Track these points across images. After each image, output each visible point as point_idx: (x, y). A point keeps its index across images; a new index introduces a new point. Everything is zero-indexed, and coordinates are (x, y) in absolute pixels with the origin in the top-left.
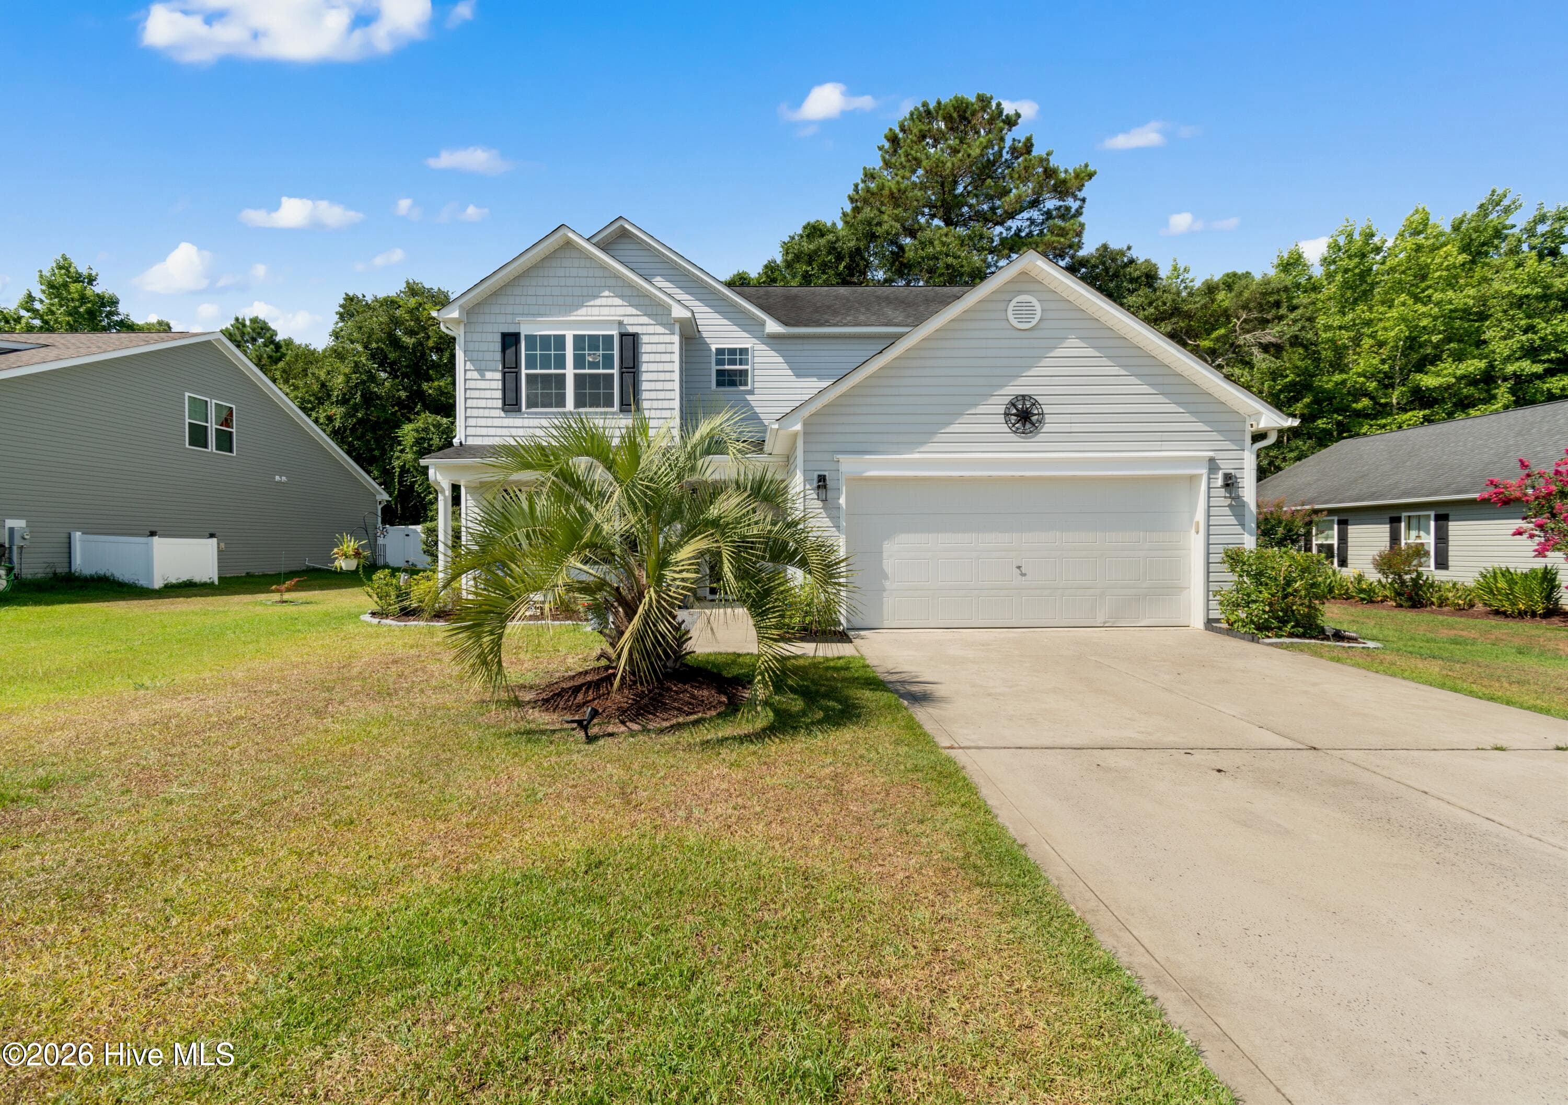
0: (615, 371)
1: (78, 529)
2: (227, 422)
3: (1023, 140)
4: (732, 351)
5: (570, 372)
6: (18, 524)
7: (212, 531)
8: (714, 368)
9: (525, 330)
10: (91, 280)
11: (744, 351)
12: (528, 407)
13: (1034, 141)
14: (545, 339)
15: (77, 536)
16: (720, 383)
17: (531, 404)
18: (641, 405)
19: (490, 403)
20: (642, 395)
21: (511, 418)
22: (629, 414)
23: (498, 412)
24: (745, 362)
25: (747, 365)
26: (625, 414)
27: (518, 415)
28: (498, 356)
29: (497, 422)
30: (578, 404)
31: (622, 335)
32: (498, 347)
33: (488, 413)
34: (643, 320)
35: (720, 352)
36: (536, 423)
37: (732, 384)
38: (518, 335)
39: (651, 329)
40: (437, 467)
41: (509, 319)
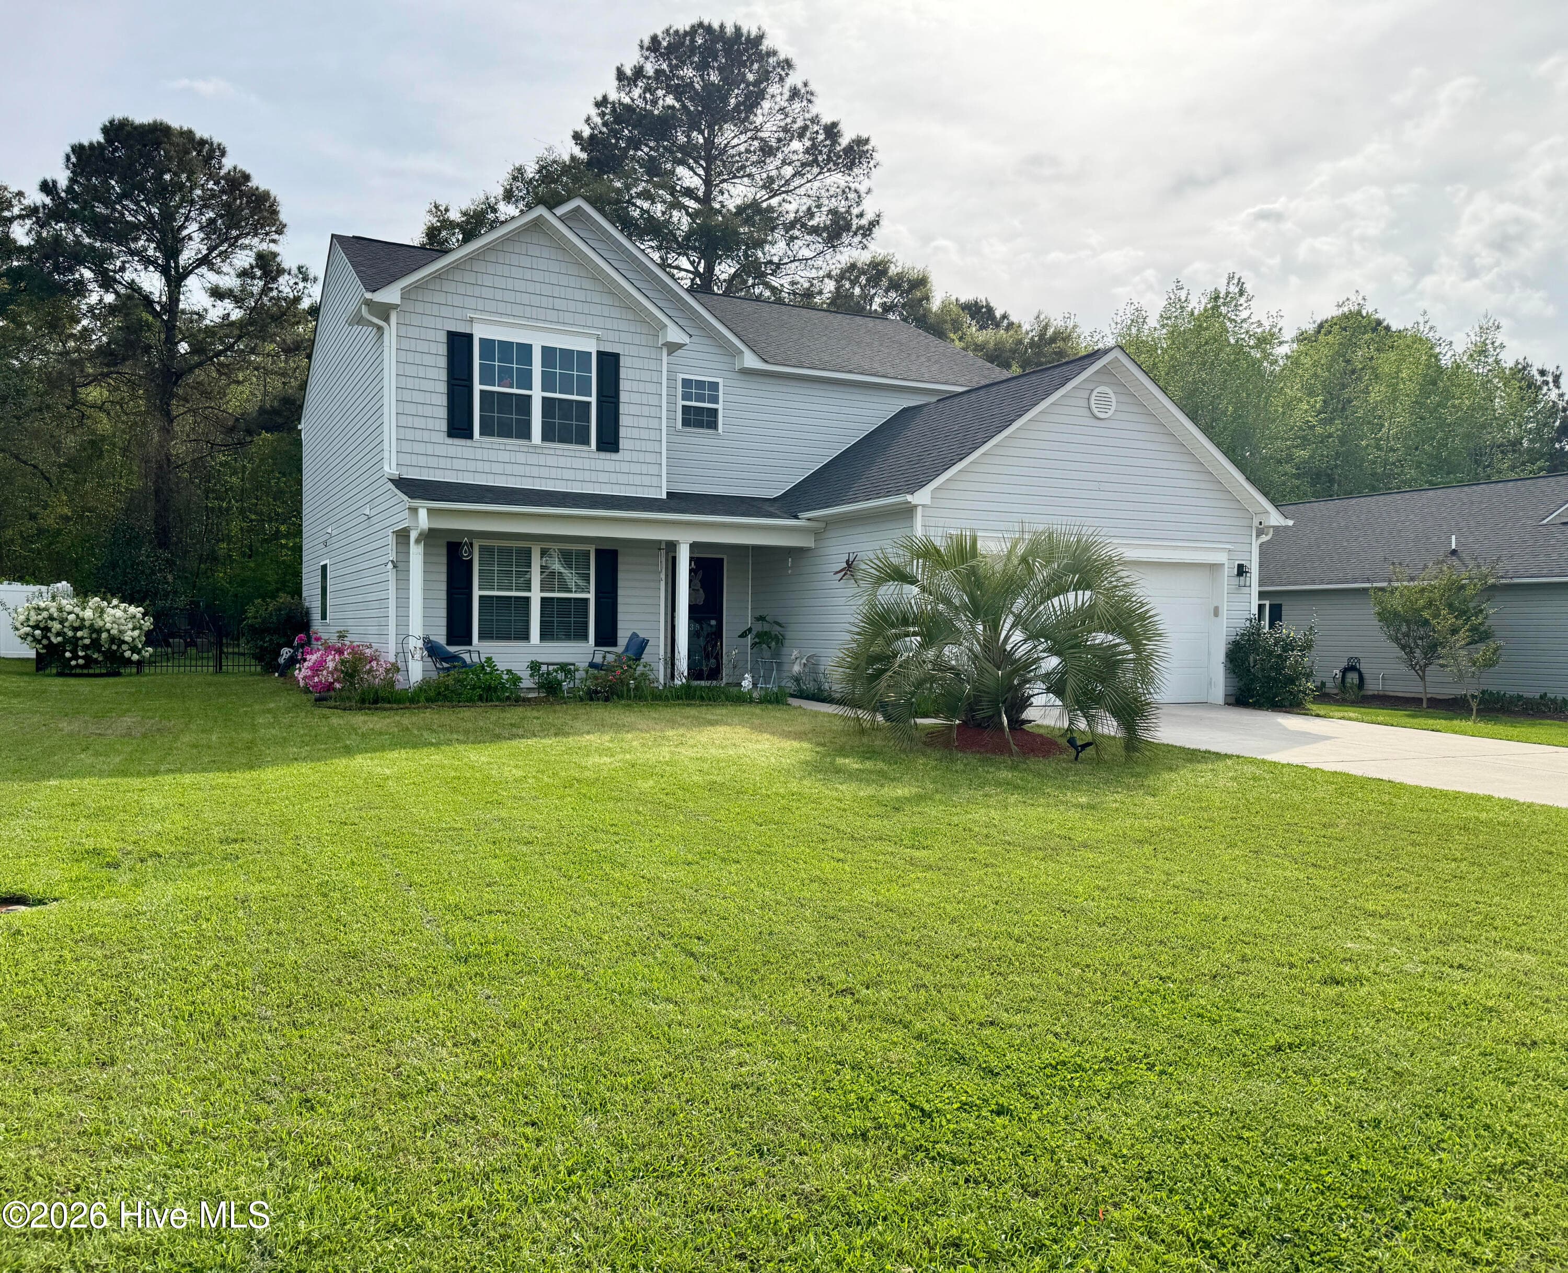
0: (592, 400)
4: (700, 384)
5: (537, 394)
8: (681, 403)
9: (480, 332)
11: (714, 386)
12: (482, 433)
14: (506, 346)
16: (686, 423)
17: (486, 430)
18: (623, 443)
19: (431, 424)
20: (623, 432)
21: (458, 446)
22: (607, 455)
23: (442, 437)
24: (715, 400)
25: (717, 403)
26: (603, 455)
27: (468, 442)
28: (443, 362)
29: (440, 450)
30: (546, 437)
31: (600, 354)
32: (443, 349)
33: (426, 436)
34: (625, 337)
35: (686, 383)
36: (493, 455)
37: (699, 424)
38: (470, 337)
39: (634, 351)
40: (430, 511)
41: (458, 313)
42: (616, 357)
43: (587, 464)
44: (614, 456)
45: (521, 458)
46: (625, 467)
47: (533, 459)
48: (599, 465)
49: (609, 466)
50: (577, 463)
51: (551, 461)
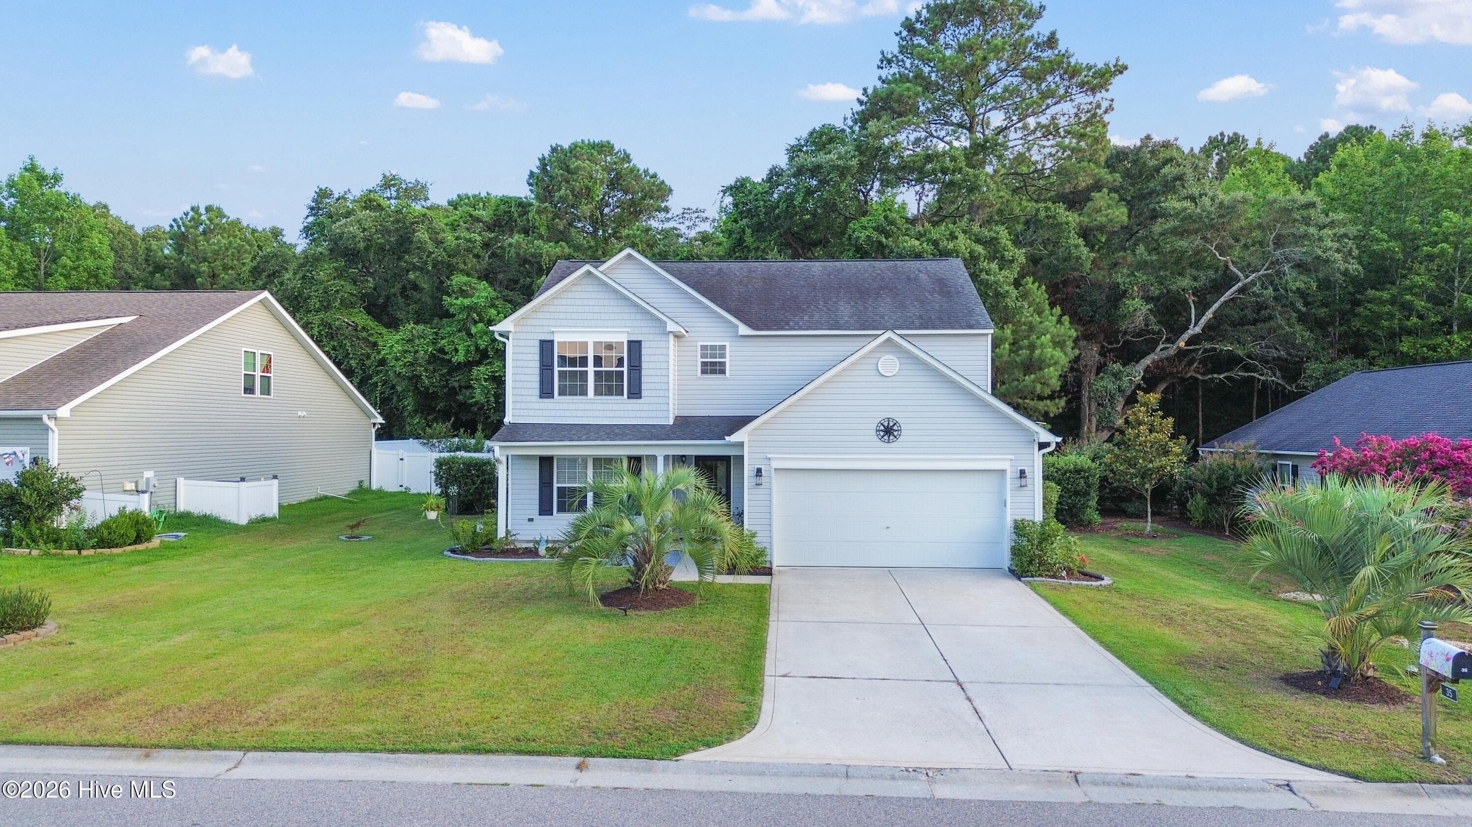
0: (625, 369)
1: (181, 475)
2: (267, 368)
3: (1048, 34)
4: (713, 348)
5: (591, 369)
6: (149, 474)
7: (274, 473)
8: (700, 360)
9: (558, 338)
10: (57, 179)
11: (723, 348)
12: (560, 394)
13: (1058, 36)
14: (573, 345)
15: (181, 481)
16: (704, 372)
17: (561, 393)
18: (644, 393)
19: (530, 392)
20: (644, 386)
21: (547, 403)
22: (635, 401)
23: (537, 398)
24: (723, 356)
25: (725, 358)
26: (631, 401)
27: (552, 400)
28: (537, 357)
29: (536, 406)
30: (597, 392)
31: (630, 342)
32: (537, 350)
33: (528, 399)
34: (645, 330)
35: (704, 348)
36: (565, 406)
37: (713, 372)
38: (552, 342)
39: (651, 337)
40: (500, 447)
41: (546, 329)
42: (639, 343)
43: (622, 407)
44: (639, 401)
45: (582, 407)
46: (646, 407)
47: (588, 407)
48: (630, 407)
49: (636, 407)
50: (616, 407)
51: (600, 407)
